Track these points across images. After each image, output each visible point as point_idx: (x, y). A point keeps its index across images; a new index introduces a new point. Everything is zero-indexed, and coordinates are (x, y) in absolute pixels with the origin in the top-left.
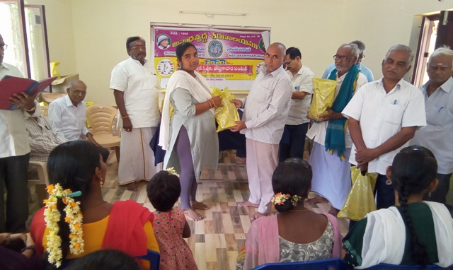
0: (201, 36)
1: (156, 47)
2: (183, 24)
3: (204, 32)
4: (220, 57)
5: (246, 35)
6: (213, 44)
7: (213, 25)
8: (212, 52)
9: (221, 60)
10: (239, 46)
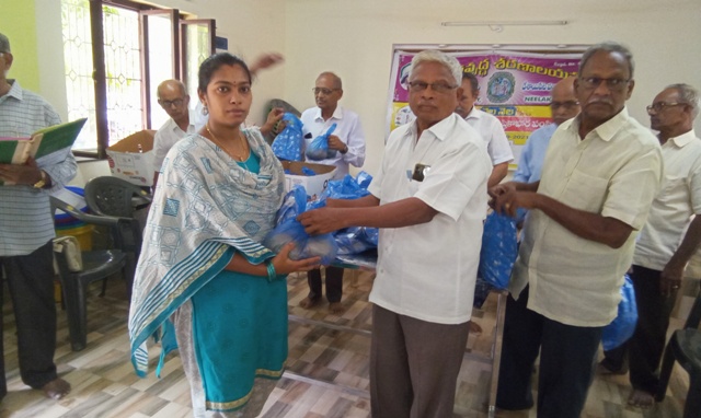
0: (477, 66)
1: (398, 86)
2: (448, 45)
3: (483, 58)
4: (507, 103)
5: (567, 61)
6: (497, 79)
7: (502, 45)
8: (493, 93)
9: (507, 107)
10: (547, 82)
